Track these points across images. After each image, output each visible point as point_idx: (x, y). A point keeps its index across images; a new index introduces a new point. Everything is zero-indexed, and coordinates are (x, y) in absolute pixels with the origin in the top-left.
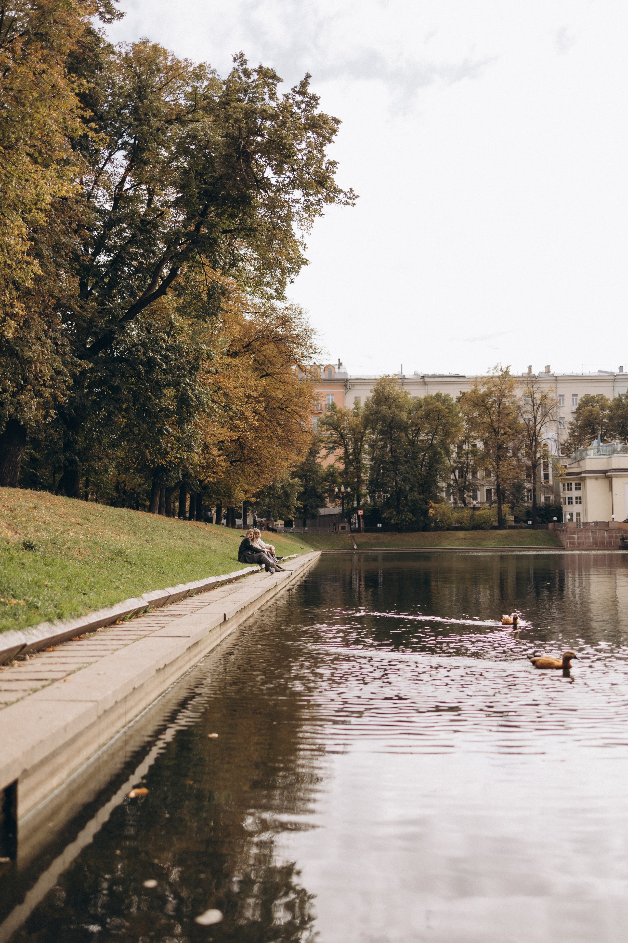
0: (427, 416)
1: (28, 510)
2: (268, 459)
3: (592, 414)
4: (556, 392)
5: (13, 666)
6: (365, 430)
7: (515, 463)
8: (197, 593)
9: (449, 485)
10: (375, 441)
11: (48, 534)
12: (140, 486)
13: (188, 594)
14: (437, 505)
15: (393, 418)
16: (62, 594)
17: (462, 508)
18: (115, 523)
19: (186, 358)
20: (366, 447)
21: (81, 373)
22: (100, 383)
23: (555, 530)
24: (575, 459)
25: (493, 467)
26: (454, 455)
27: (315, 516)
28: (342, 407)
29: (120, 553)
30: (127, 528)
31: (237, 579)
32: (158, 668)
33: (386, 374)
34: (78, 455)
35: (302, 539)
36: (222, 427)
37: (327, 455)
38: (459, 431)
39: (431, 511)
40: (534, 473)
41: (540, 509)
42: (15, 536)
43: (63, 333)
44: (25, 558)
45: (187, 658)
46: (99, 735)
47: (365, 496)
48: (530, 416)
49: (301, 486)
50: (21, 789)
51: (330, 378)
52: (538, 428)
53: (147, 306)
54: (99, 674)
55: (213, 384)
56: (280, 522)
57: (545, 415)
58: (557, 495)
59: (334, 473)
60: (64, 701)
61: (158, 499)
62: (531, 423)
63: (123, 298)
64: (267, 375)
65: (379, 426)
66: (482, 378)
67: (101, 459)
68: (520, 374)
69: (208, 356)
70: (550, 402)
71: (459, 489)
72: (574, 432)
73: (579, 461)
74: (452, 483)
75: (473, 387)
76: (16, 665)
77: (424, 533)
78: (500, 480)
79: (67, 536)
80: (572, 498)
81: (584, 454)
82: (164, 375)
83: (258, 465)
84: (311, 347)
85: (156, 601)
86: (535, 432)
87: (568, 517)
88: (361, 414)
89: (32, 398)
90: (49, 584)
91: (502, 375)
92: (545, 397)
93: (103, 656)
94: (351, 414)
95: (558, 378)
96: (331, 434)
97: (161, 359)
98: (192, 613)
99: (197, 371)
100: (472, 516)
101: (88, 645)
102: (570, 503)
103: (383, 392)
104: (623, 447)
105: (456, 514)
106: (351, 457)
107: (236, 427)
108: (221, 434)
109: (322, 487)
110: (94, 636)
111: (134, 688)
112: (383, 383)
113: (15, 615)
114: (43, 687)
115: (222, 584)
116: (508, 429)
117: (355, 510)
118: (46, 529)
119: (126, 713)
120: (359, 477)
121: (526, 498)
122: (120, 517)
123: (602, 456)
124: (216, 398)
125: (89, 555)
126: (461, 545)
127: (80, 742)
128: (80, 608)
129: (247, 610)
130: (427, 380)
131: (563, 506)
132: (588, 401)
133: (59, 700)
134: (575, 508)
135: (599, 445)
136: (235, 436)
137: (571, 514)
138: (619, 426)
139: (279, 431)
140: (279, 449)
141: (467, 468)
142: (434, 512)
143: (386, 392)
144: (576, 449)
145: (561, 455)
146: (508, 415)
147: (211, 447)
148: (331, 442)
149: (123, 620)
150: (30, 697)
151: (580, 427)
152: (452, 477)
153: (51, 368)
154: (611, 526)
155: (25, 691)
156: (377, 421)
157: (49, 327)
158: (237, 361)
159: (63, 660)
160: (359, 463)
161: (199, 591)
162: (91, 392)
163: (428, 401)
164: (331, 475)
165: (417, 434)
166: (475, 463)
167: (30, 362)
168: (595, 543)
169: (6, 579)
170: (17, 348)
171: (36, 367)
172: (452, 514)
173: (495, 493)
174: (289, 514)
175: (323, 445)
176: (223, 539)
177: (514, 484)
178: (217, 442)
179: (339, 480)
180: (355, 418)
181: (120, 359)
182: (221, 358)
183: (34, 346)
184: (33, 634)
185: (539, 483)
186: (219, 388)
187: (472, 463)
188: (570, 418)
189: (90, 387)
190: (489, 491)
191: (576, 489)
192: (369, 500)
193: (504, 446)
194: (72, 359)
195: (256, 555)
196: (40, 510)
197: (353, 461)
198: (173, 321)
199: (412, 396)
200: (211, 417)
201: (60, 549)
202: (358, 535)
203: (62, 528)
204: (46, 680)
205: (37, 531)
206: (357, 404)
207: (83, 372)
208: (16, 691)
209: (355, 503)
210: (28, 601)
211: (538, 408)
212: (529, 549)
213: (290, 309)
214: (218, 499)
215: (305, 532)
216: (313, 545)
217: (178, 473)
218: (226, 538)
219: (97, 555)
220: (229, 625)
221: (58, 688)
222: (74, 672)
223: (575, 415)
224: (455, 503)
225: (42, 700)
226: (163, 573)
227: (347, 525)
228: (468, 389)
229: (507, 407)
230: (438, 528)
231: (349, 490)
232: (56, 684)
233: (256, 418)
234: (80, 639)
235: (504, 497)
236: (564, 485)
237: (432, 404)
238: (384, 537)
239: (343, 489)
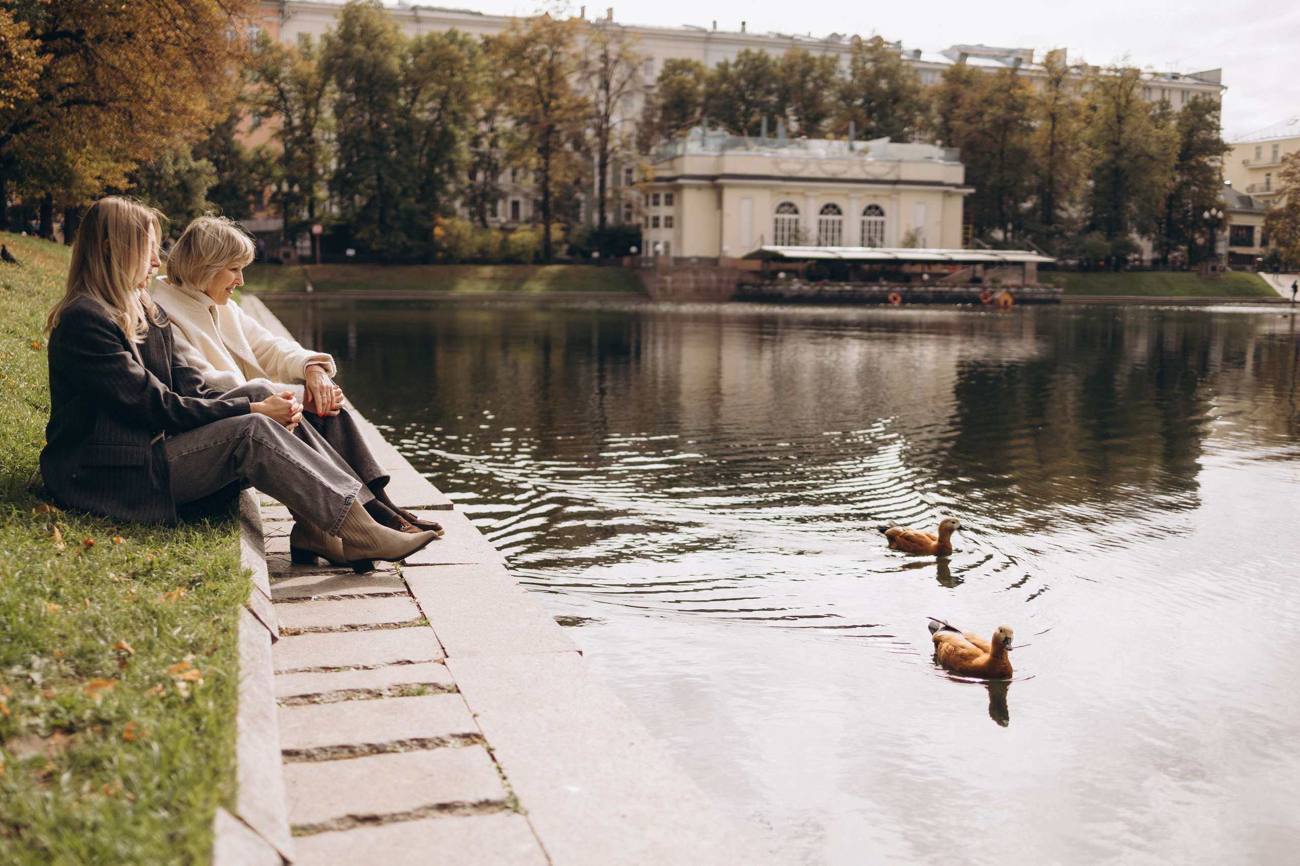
0: (433, 67)
3: (683, 88)
6: (325, 83)
7: (575, 157)
10: (344, 105)
14: (446, 221)
15: (374, 66)
17: (481, 229)
20: (325, 115)
23: (634, 269)
24: (666, 156)
28: (281, 41)
37: (254, 128)
39: (437, 230)
41: (610, 231)
47: (324, 200)
48: (599, 80)
49: (213, 174)
59: (265, 160)
65: (351, 80)
68: (568, 18)
71: (474, 198)
72: (653, 115)
73: (672, 159)
75: (498, 31)
77: (424, 267)
80: (658, 217)
81: (680, 149)
86: (606, 108)
87: (652, 248)
88: (316, 56)
94: (295, 54)
95: (626, 30)
96: (263, 88)
102: (656, 225)
105: (475, 239)
106: (295, 133)
109: (248, 182)
116: (564, 100)
117: (307, 225)
120: (312, 168)
123: (709, 153)
130: (421, 13)
131: (643, 230)
132: (674, 67)
134: (663, 235)
135: (704, 134)
137: (656, 244)
138: (722, 109)
142: (441, 232)
146: (564, 77)
148: (261, 104)
154: (721, 263)
160: (312, 144)
164: (260, 161)
168: (697, 290)
172: (470, 238)
175: (247, 108)
179: (278, 171)
180: (304, 62)
190: (515, 204)
191: (666, 204)
192: (331, 208)
193: (558, 128)
197: (299, 140)
202: (312, 267)
209: (306, 212)
211: (611, 69)
227: (293, 251)
228: (491, 32)
230: (446, 261)
231: (296, 188)
235: (554, 212)
236: (647, 197)
238: (359, 273)
239: (285, 187)
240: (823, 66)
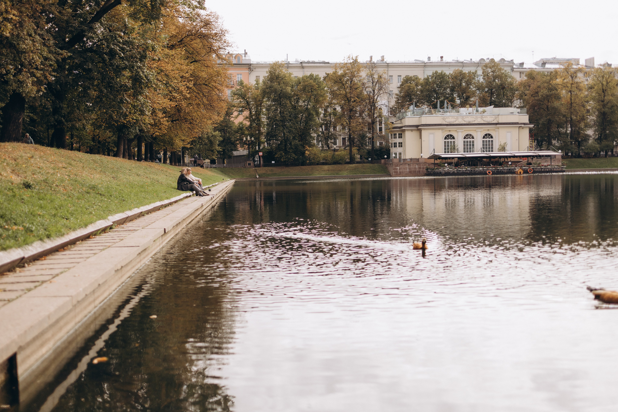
0: (304, 89)
1: (27, 159)
2: (197, 118)
3: (410, 89)
4: (388, 74)
5: (15, 272)
6: (263, 98)
7: (360, 120)
8: (148, 214)
9: (319, 136)
10: (270, 106)
11: (42, 176)
12: (109, 138)
13: (141, 215)
14: (310, 148)
15: (281, 91)
16: (50, 220)
17: (327, 150)
18: (91, 166)
19: (137, 50)
20: (264, 110)
21: (63, 59)
22: (77, 67)
23: (385, 164)
24: (399, 118)
25: (347, 123)
26: (322, 115)
27: (230, 157)
28: (247, 83)
29: (93, 188)
30: (99, 170)
31: (176, 202)
32: (116, 269)
33: (277, 61)
34: (64, 117)
35: (222, 172)
36: (165, 98)
37: (238, 116)
38: (325, 99)
39: (306, 152)
40: (373, 127)
41: (377, 150)
42: (18, 179)
43: (48, 31)
44: (24, 195)
45: (138, 260)
46: (75, 316)
47: (264, 143)
48: (371, 90)
49: (221, 136)
50: (19, 358)
51: (239, 63)
52: (376, 97)
53: (108, 12)
54: (75, 276)
55: (157, 68)
56: (207, 161)
57: (380, 89)
58: (387, 142)
59: (243, 128)
60: (49, 297)
61: (122, 147)
62: (371, 94)
63: (90, 6)
64: (195, 61)
65: (272, 96)
66: (340, 64)
67: (80, 120)
68: (365, 62)
69: (153, 48)
70: (383, 80)
71: (325, 138)
72: (399, 100)
73: (401, 119)
74: (320, 134)
75: (334, 70)
76: (18, 271)
77: (302, 167)
78: (351, 132)
79: (56, 177)
80: (396, 143)
81: (404, 115)
82: (122, 61)
83: (191, 123)
84: (225, 42)
85: (118, 221)
86: (373, 100)
87: (394, 155)
88: (260, 88)
89: (28, 78)
90: (41, 214)
91: (353, 62)
92: (380, 77)
93: (78, 263)
94: (253, 88)
95: (389, 65)
96: (240, 101)
97: (119, 50)
98: (143, 228)
99: (145, 59)
100: (333, 155)
101: (69, 254)
102: (395, 146)
103: (275, 73)
104: (429, 110)
105: (323, 154)
106: (254, 117)
107: (174, 98)
108: (164, 103)
109: (235, 137)
110: (74, 247)
111: (99, 285)
112: (274, 67)
113: (16, 237)
114: (36, 287)
115: (166, 206)
116: (356, 98)
117: (257, 152)
118: (40, 172)
119: (94, 300)
120: (259, 130)
121: (368, 143)
122: (95, 161)
123: (415, 116)
124: (160, 78)
125: (71, 190)
126: (326, 174)
127: (62, 323)
128: (63, 230)
129: (181, 224)
130: (304, 65)
131: (390, 148)
132: (408, 80)
133: (46, 297)
134: (398, 150)
135: (414, 109)
136: (173, 104)
137: (396, 154)
138: (427, 96)
139: (205, 100)
140: (204, 112)
141: (330, 124)
142: (308, 153)
143: (277, 73)
144: (400, 111)
145: (390, 115)
146: (356, 89)
147: (157, 111)
148: (240, 107)
149: (95, 235)
150: (26, 295)
151: (403, 97)
152: (320, 130)
153: (41, 56)
154: (420, 161)
155: (22, 290)
156: (270, 93)
157: (38, 27)
158: (174, 52)
159: (51, 266)
160: (260, 121)
161: (149, 212)
162: (70, 73)
163: (305, 79)
164: (241, 129)
165: (298, 102)
166: (335, 120)
167: (25, 52)
168: (410, 172)
169: (9, 211)
170: (14, 42)
171: (29, 56)
172: (320, 154)
173: (348, 140)
174: (213, 155)
175: (235, 109)
176: (168, 174)
177: (360, 134)
178: (161, 108)
179: (246, 132)
180: (256, 91)
181: (91, 50)
182: (162, 50)
183: (26, 41)
184: (29, 250)
185: (376, 134)
186: (162, 71)
187: (333, 120)
188: (396, 91)
189: (70, 70)
190: (344, 139)
191: (399, 137)
192: (266, 145)
193: (354, 109)
194: (55, 49)
195: (189, 185)
196: (36, 159)
197: (255, 119)
198: (127, 24)
199: (294, 76)
200: (156, 91)
201: (51, 187)
202: (259, 168)
203: (52, 171)
204: (38, 282)
205: (34, 174)
206: (257, 81)
207: (64, 59)
208: (16, 291)
209: (257, 147)
210: (25, 227)
211: (376, 85)
212: (369, 177)
213: (210, 15)
214: (164, 146)
215: (224, 167)
216: (230, 176)
217: (136, 129)
218: (169, 173)
219: (77, 189)
220: (168, 235)
221: (46, 287)
222: (57, 275)
223: (400, 89)
224: (323, 147)
225: (34, 297)
226: (124, 200)
227: (252, 163)
228: (330, 71)
229: (355, 84)
230: (311, 164)
231: (253, 139)
232: (44, 285)
233: (188, 92)
234: (64, 250)
235: (354, 143)
236: (392, 135)
237: (307, 81)
238: (276, 170)
239: (249, 138)
240: (469, 76)
